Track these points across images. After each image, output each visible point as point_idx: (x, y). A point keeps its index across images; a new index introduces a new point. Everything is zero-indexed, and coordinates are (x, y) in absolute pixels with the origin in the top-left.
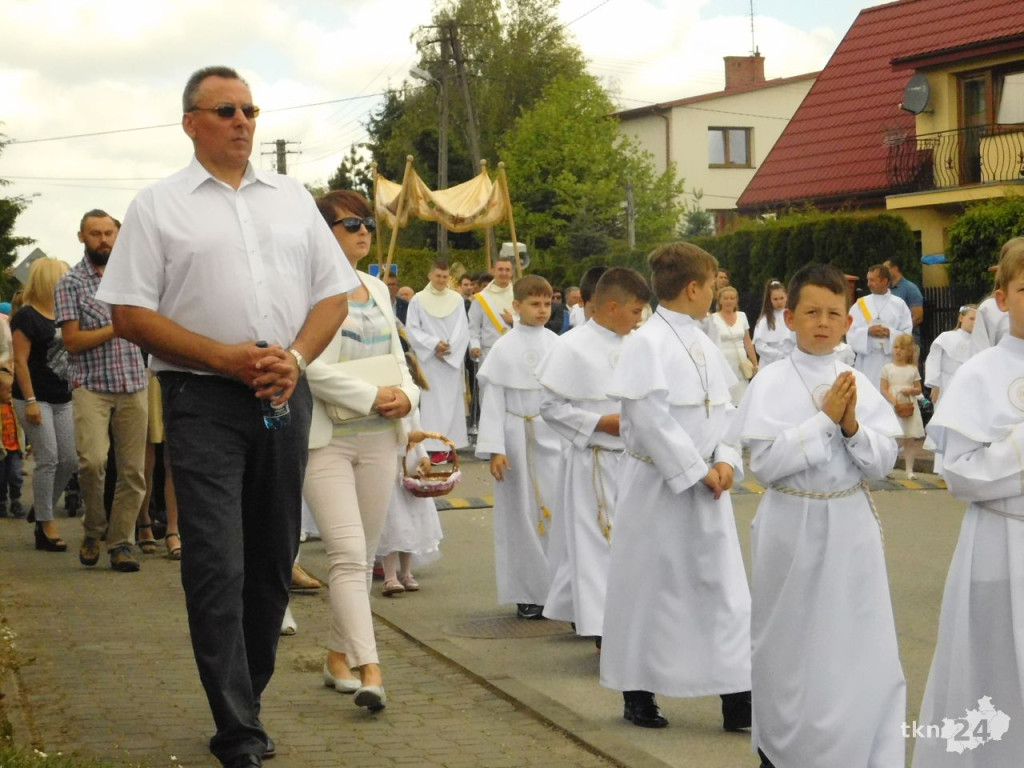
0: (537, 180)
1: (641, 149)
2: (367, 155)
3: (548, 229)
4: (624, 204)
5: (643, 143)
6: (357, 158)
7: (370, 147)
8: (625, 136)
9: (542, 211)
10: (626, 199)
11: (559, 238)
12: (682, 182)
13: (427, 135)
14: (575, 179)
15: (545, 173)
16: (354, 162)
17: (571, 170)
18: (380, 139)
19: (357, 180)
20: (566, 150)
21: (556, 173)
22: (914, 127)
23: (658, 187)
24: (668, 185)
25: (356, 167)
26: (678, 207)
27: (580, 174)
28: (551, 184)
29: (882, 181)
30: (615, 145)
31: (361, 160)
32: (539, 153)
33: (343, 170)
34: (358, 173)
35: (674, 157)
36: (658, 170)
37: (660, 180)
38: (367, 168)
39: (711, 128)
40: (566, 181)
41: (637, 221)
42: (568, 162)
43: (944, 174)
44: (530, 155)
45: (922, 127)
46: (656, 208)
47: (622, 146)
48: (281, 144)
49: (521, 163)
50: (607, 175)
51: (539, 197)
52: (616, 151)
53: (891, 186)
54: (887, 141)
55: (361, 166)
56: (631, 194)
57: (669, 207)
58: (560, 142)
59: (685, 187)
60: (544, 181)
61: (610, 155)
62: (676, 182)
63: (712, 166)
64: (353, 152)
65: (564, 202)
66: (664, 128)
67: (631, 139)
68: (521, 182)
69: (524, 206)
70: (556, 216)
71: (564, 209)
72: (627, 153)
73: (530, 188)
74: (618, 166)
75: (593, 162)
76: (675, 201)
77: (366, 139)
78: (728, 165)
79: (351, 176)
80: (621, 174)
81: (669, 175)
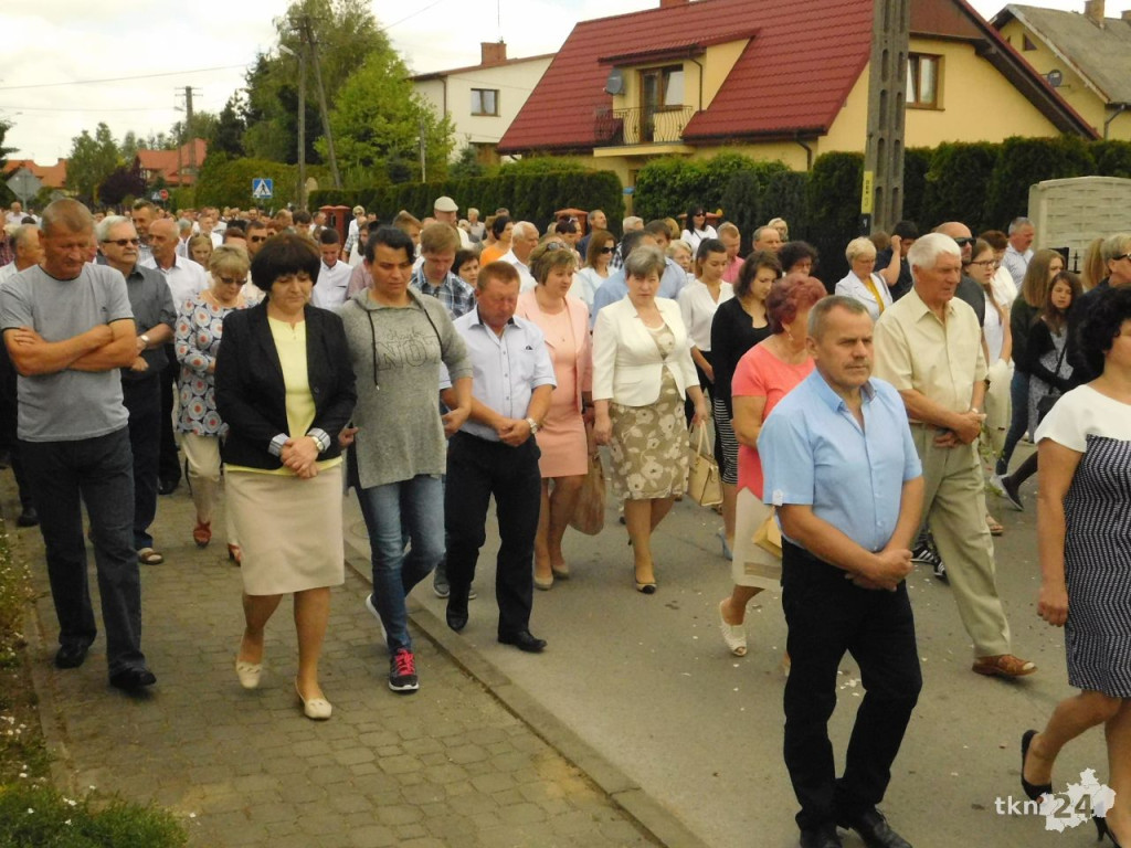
0: (361, 121)
1: (428, 102)
2: (246, 97)
3: (368, 153)
4: (418, 139)
5: (428, 97)
6: (239, 98)
7: (247, 91)
8: (418, 94)
9: (364, 141)
10: (419, 135)
11: (376, 160)
12: (454, 126)
13: (285, 88)
14: (386, 121)
15: (366, 116)
16: (237, 100)
17: (383, 115)
18: (254, 86)
19: (238, 112)
20: (380, 101)
21: (374, 117)
22: (611, 103)
23: (439, 128)
24: (445, 127)
25: (238, 104)
26: (452, 142)
27: (389, 118)
28: (370, 124)
29: (591, 138)
30: (411, 99)
31: (241, 99)
32: (363, 102)
33: (229, 106)
34: (240, 108)
35: (449, 108)
36: (439, 117)
37: (441, 123)
38: (246, 105)
39: (473, 89)
40: (380, 122)
41: (426, 149)
42: (382, 111)
43: (630, 134)
44: (356, 103)
45: (617, 105)
46: (437, 141)
47: (417, 100)
48: (189, 90)
49: (350, 108)
50: (406, 119)
51: (362, 131)
52: (412, 104)
53: (597, 141)
54: (596, 113)
55: (242, 103)
56: (422, 132)
57: (445, 141)
58: (376, 97)
59: (457, 128)
60: (366, 121)
61: (409, 105)
62: (450, 125)
63: (473, 114)
64: (236, 94)
65: (379, 136)
66: (442, 89)
67: (422, 95)
68: (350, 121)
69: (353, 138)
70: (374, 145)
71: (379, 140)
72: (419, 104)
73: (356, 126)
74: (413, 113)
75: (398, 110)
76: (450, 137)
77: (245, 85)
78: (484, 113)
79: (235, 109)
80: (416, 118)
81: (446, 121)
